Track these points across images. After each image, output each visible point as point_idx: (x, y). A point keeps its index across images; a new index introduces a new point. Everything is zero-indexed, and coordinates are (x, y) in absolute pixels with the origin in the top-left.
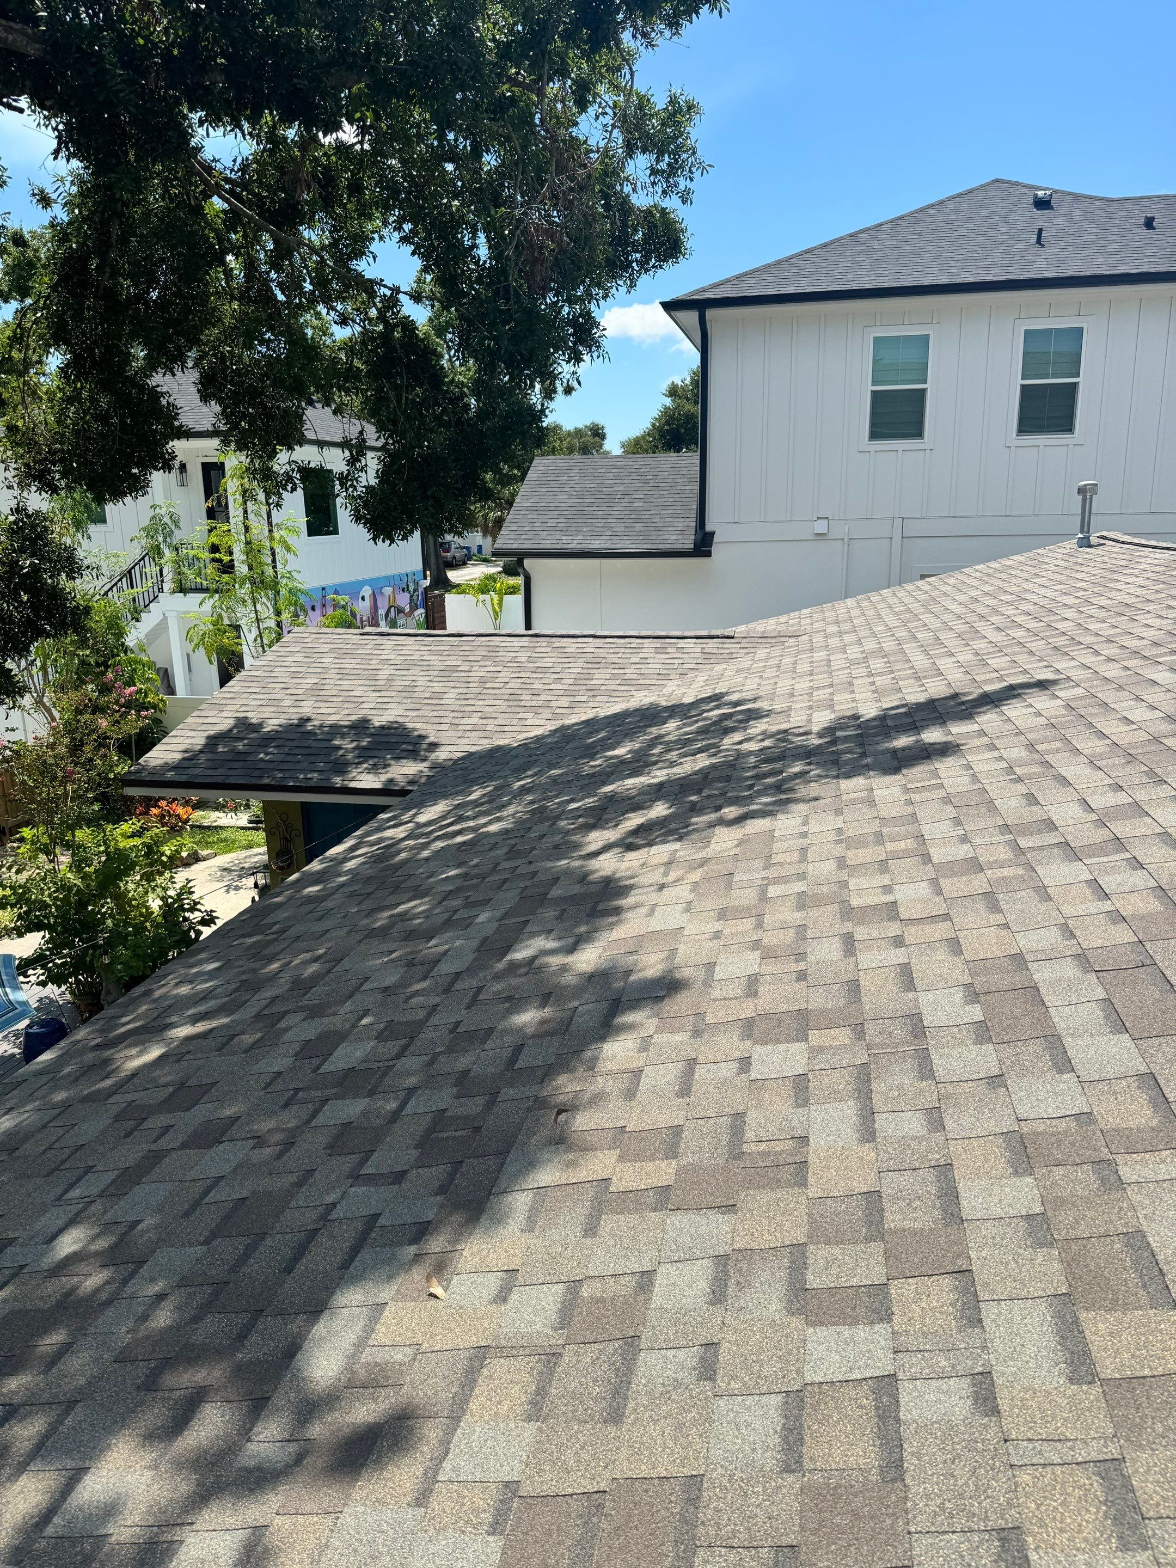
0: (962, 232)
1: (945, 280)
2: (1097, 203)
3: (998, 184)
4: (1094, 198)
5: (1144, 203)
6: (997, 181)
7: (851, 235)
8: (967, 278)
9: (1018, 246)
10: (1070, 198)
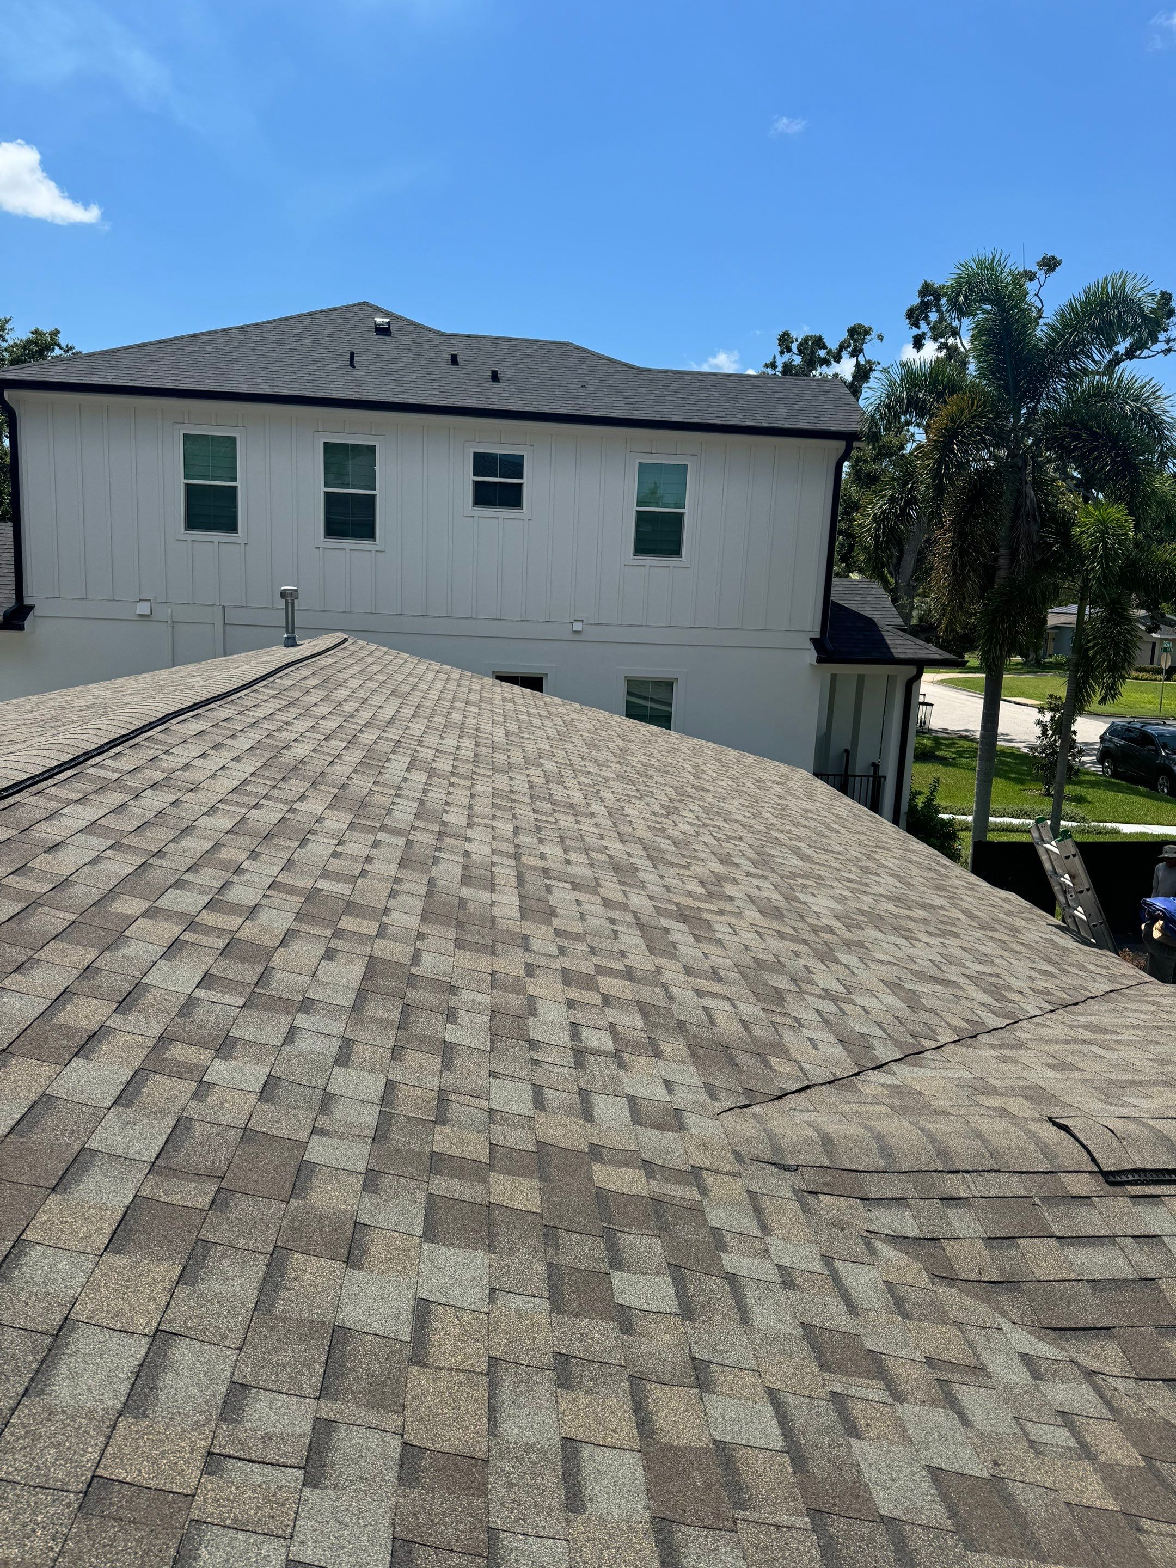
0: (296, 346)
1: (243, 388)
2: (432, 335)
3: (362, 307)
4: (431, 330)
5: (468, 341)
6: (364, 303)
7: (193, 336)
8: (265, 389)
9: (335, 365)
10: (411, 327)
